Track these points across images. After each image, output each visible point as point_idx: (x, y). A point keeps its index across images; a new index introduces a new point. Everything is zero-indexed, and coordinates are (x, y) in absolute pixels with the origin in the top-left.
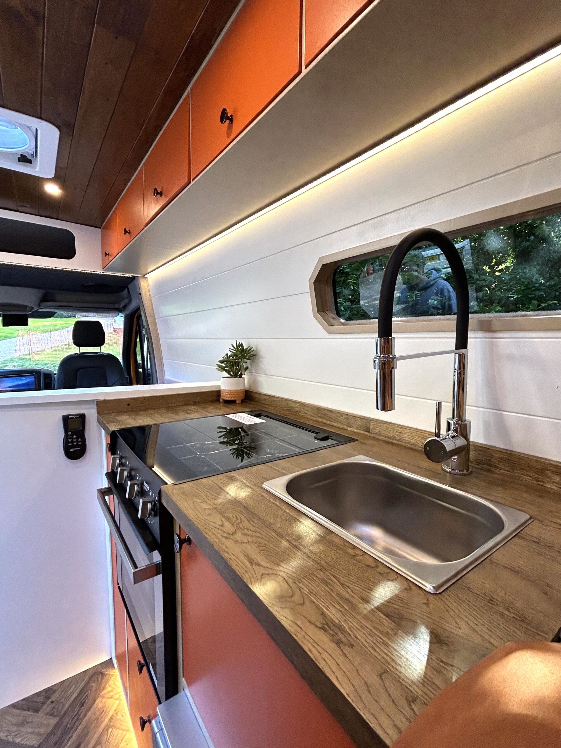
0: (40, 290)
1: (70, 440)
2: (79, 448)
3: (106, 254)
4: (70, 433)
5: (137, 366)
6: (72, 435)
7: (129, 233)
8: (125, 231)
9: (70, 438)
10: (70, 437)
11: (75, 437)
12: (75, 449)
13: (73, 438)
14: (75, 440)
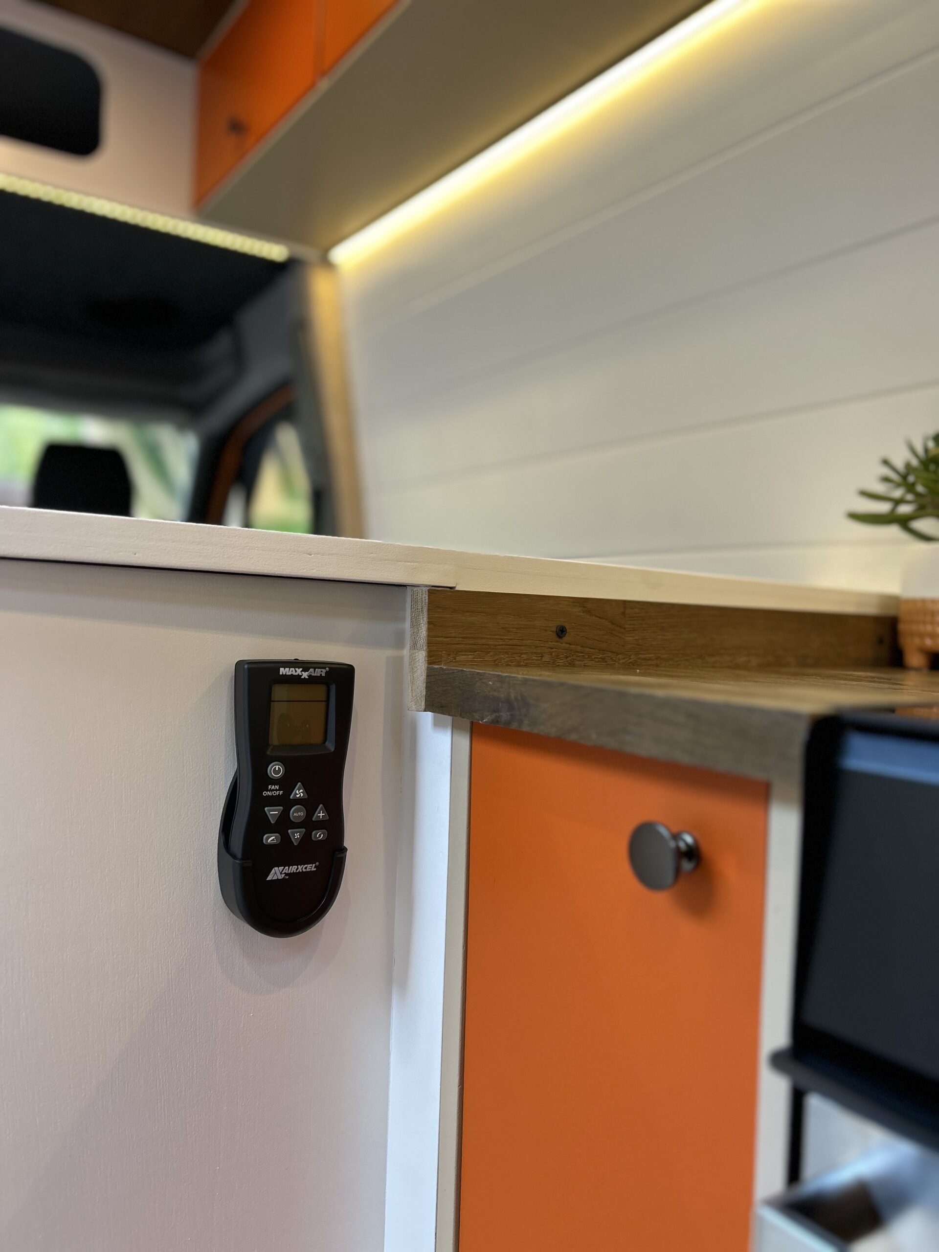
1: (273, 813)
2: (311, 867)
4: (276, 770)
6: (287, 784)
9: (273, 801)
10: (274, 791)
11: (299, 793)
12: (293, 869)
13: (286, 802)
14: (297, 813)
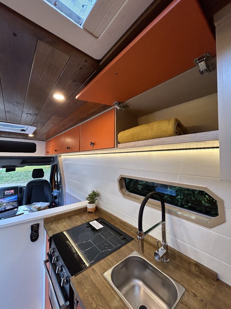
0: (21, 160)
1: (33, 235)
2: (36, 237)
3: (47, 152)
4: (33, 232)
5: (55, 182)
7: (57, 151)
8: (56, 151)
14: (35, 234)
